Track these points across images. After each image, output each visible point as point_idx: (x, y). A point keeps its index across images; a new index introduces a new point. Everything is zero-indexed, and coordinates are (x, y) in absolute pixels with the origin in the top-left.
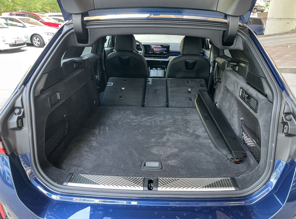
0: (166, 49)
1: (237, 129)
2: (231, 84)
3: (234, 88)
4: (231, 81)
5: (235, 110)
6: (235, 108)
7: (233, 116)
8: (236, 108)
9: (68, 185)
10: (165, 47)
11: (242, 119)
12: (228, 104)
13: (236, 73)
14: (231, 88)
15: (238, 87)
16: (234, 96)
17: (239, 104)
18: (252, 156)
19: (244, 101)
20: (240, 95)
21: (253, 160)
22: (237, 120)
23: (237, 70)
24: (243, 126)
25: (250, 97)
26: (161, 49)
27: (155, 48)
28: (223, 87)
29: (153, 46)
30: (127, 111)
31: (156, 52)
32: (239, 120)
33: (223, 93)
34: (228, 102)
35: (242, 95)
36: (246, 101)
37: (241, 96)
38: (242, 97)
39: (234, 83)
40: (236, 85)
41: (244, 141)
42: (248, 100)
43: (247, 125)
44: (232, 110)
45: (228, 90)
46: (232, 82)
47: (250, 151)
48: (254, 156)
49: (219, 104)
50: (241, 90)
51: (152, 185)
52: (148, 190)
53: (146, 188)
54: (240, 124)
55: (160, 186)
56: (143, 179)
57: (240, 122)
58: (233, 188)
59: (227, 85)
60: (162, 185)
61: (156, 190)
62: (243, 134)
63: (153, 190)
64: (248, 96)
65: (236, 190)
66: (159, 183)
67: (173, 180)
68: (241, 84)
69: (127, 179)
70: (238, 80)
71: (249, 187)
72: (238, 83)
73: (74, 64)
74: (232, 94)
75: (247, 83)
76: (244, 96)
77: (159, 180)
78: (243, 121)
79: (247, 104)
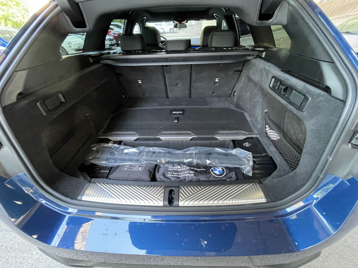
1: (259, 121)
2: (257, 74)
3: (261, 78)
4: (257, 70)
5: (258, 101)
6: (259, 98)
7: (255, 107)
8: (261, 100)
11: (266, 111)
12: (248, 94)
13: (262, 60)
14: (256, 78)
15: (267, 76)
16: (258, 86)
17: (265, 94)
19: (279, 94)
20: (271, 86)
21: (280, 158)
22: (261, 112)
23: (263, 56)
24: (267, 119)
25: (288, 89)
28: (244, 77)
30: (153, 103)
32: (263, 112)
33: (244, 82)
34: (249, 92)
35: (274, 87)
36: (283, 93)
37: (272, 87)
38: (273, 89)
39: (261, 71)
40: (264, 74)
41: (267, 133)
42: (285, 93)
43: (271, 117)
44: (253, 101)
45: (250, 79)
46: (259, 70)
47: (275, 146)
48: (280, 153)
49: (238, 93)
50: (273, 80)
51: (173, 196)
52: (169, 205)
53: (167, 203)
54: (263, 117)
55: (182, 199)
56: (163, 188)
57: (264, 114)
58: (264, 198)
59: (250, 74)
60: (184, 198)
61: (178, 205)
62: (267, 127)
63: (173, 205)
64: (285, 87)
65: (267, 202)
66: (181, 194)
67: (196, 190)
68: (273, 72)
69: (146, 190)
70: (269, 68)
71: (283, 199)
72: (268, 72)
73: (90, 59)
74: (256, 84)
75: (281, 71)
76: (277, 88)
77: (181, 190)
78: (268, 113)
79: (282, 98)
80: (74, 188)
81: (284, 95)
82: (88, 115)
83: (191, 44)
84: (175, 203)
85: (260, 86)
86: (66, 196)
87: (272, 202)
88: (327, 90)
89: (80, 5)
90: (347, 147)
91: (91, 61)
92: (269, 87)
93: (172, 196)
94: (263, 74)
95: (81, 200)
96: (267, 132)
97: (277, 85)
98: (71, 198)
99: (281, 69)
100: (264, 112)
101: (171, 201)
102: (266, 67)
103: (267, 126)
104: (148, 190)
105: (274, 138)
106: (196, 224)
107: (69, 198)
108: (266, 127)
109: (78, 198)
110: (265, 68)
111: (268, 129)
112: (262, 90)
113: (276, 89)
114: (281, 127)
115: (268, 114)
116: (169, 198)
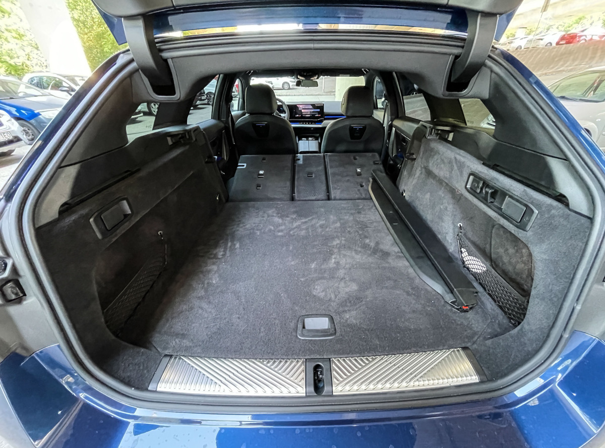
0: (319, 110)
1: (450, 241)
2: (442, 166)
3: (451, 172)
4: (442, 159)
5: (446, 209)
6: (448, 205)
7: (441, 218)
8: (450, 207)
9: (159, 389)
10: (318, 107)
11: (460, 225)
12: (428, 196)
13: (449, 145)
14: (441, 172)
15: (461, 173)
16: (444, 184)
17: (457, 198)
18: (485, 293)
19: (484, 200)
20: (468, 186)
21: (491, 304)
22: (452, 227)
23: (450, 138)
24: (464, 239)
25: (498, 194)
26: (312, 110)
27: (303, 109)
28: (420, 168)
29: (301, 106)
31: (306, 115)
32: (455, 226)
33: (419, 177)
34: (429, 194)
35: (474, 188)
36: (489, 200)
37: (469, 189)
38: (472, 191)
39: (450, 162)
40: (455, 168)
41: (464, 262)
42: (492, 200)
43: (470, 234)
44: (437, 209)
45: (429, 173)
46: (446, 161)
48: (489, 294)
49: (410, 194)
50: (471, 178)
51: (321, 376)
52: (316, 394)
53: (312, 389)
54: (456, 234)
55: (337, 382)
56: (303, 362)
57: (457, 230)
58: (475, 375)
59: (430, 165)
60: (341, 380)
61: (331, 394)
62: (463, 251)
63: (323, 394)
64: (493, 190)
65: (482, 382)
66: (334, 373)
67: (360, 365)
68: (472, 167)
69: (272, 367)
70: (463, 159)
71: (506, 375)
72: (461, 166)
73: (169, 139)
74: (440, 181)
75: (483, 164)
76: (478, 191)
77: (333, 365)
78: (463, 228)
79: (489, 207)
80: (141, 368)
81: (491, 202)
82: (160, 233)
83: (324, 111)
84: (326, 390)
85: (447, 184)
86: (128, 384)
87: (488, 381)
88: (561, 199)
89: (170, 61)
90: (601, 287)
92: (464, 187)
93: (318, 377)
94: (454, 166)
95: (156, 392)
96: (465, 260)
97: (478, 187)
98: (137, 388)
99: (482, 162)
100: (457, 226)
101: (318, 386)
102: (458, 157)
103: (463, 250)
104: (276, 367)
105: (477, 269)
106: (365, 426)
107: (133, 389)
108: (461, 251)
109: (150, 388)
110: (455, 158)
111: (465, 254)
112: (452, 191)
113: (476, 192)
114: (487, 250)
115: (465, 230)
116: (315, 380)
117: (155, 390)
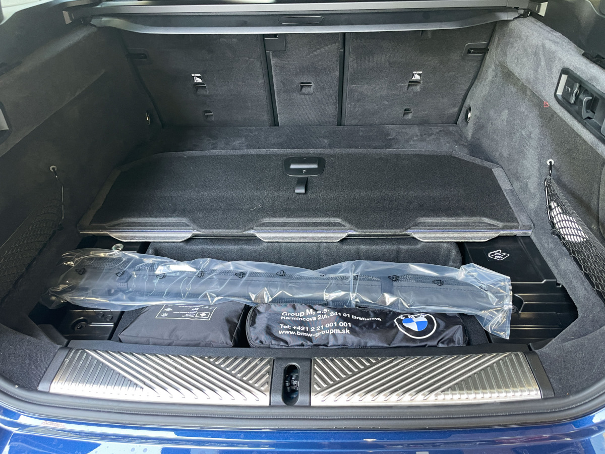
1: (533, 191)
2: (525, 60)
3: (536, 71)
4: (525, 50)
5: (529, 136)
6: (532, 127)
7: (521, 153)
8: (536, 132)
9: (51, 391)
11: (551, 162)
12: (505, 115)
13: (540, 24)
14: (523, 70)
15: (550, 69)
16: (529, 93)
17: (547, 117)
18: (580, 274)
19: (577, 116)
20: (559, 93)
21: (585, 289)
22: (537, 166)
23: (543, 12)
24: (554, 184)
25: (598, 103)
28: (493, 67)
30: (234, 141)
32: (542, 164)
33: (492, 82)
34: (506, 111)
35: (566, 95)
36: (585, 114)
37: (560, 98)
38: (564, 102)
39: (536, 54)
40: (543, 63)
41: (553, 225)
42: (590, 114)
43: (566, 179)
44: (518, 135)
45: (508, 75)
46: (529, 50)
47: (575, 259)
48: (586, 275)
49: (478, 113)
50: (564, 78)
51: (295, 382)
52: (284, 404)
53: (278, 398)
54: (544, 178)
55: (318, 389)
56: (268, 362)
57: (545, 170)
58: (537, 390)
59: (508, 59)
60: (325, 386)
61: (308, 404)
62: (553, 207)
63: (297, 404)
64: (591, 98)
65: (545, 399)
66: (315, 376)
67: (357, 367)
68: (564, 59)
69: (222, 366)
70: (554, 47)
71: (584, 389)
72: (551, 58)
73: (66, 14)
74: (523, 89)
75: (584, 55)
76: (572, 100)
77: (315, 367)
78: (555, 167)
79: (585, 125)
80: (27, 361)
81: (589, 118)
82: (53, 169)
84: (301, 399)
85: (533, 94)
86: (11, 380)
87: (556, 397)
91: (68, 20)
92: (553, 95)
93: (291, 385)
94: (540, 61)
95: (48, 393)
96: (555, 222)
97: (572, 93)
98: (22, 387)
99: (583, 52)
100: (547, 165)
101: (289, 395)
102: (548, 44)
103: (553, 205)
104: (228, 366)
105: (576, 236)
107: (17, 386)
108: (550, 207)
109: (40, 388)
110: (543, 46)
111: (556, 211)
112: (539, 104)
113: (570, 103)
115: (558, 171)
116: (285, 387)
117: (48, 391)
